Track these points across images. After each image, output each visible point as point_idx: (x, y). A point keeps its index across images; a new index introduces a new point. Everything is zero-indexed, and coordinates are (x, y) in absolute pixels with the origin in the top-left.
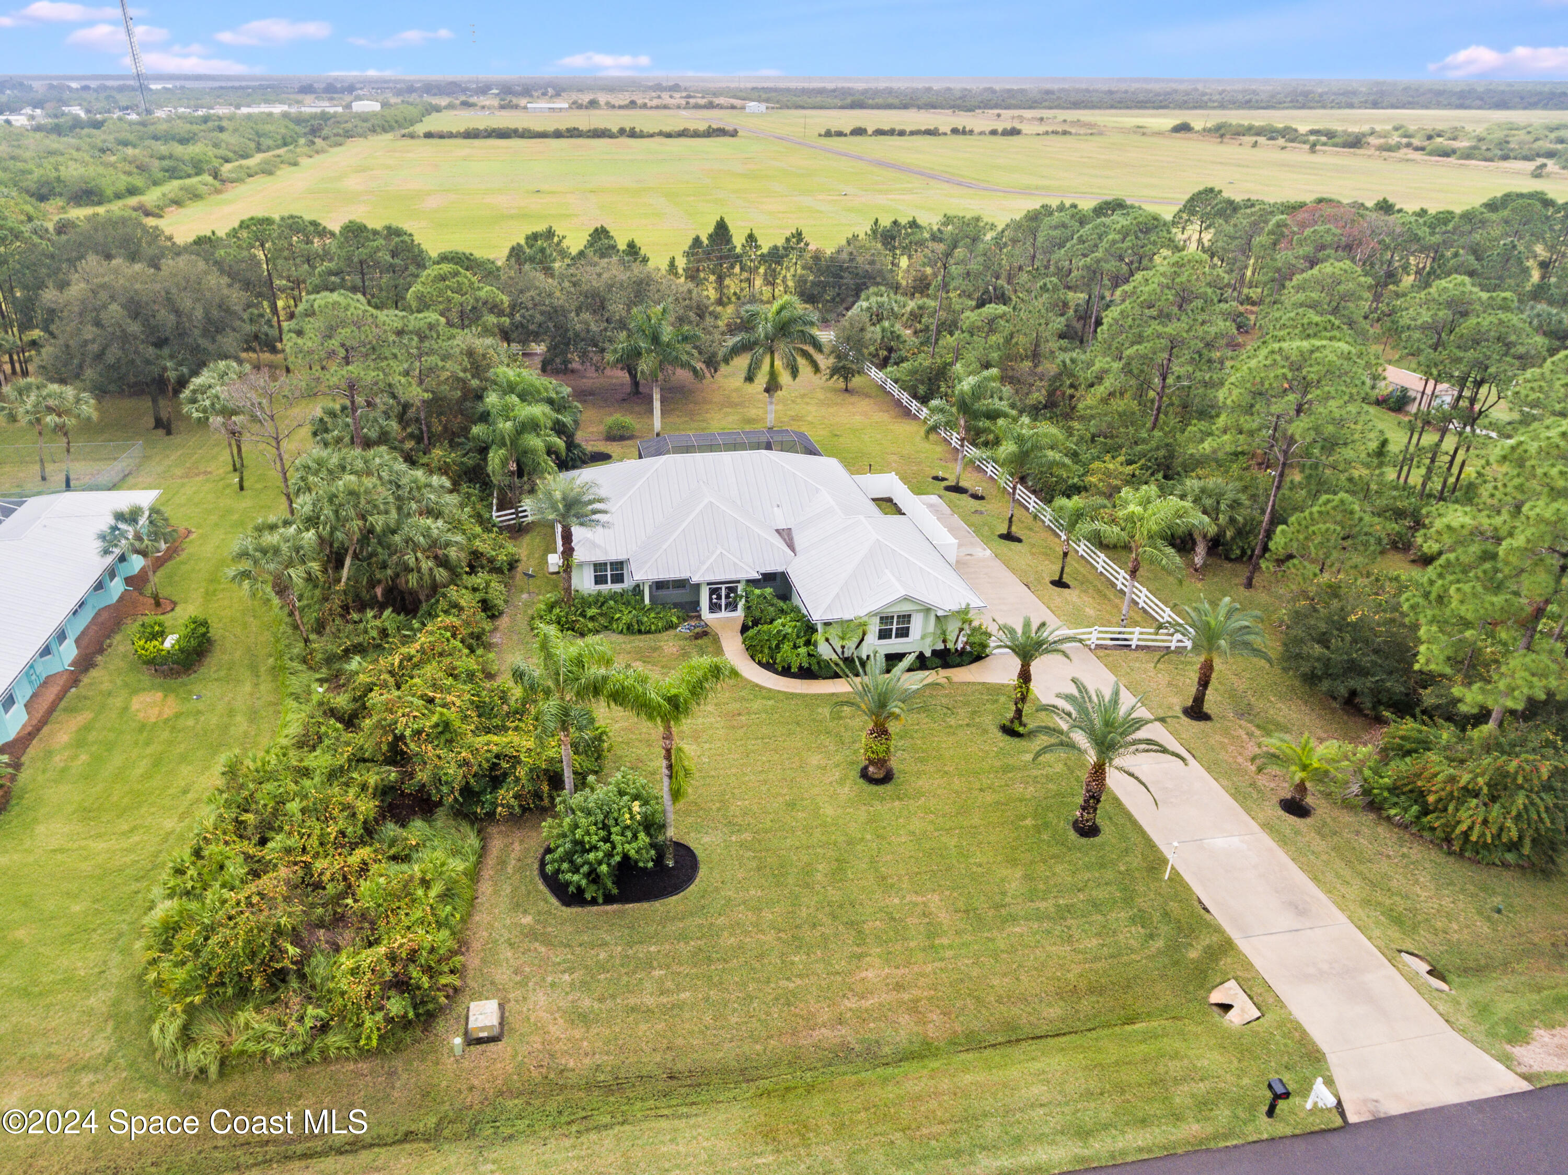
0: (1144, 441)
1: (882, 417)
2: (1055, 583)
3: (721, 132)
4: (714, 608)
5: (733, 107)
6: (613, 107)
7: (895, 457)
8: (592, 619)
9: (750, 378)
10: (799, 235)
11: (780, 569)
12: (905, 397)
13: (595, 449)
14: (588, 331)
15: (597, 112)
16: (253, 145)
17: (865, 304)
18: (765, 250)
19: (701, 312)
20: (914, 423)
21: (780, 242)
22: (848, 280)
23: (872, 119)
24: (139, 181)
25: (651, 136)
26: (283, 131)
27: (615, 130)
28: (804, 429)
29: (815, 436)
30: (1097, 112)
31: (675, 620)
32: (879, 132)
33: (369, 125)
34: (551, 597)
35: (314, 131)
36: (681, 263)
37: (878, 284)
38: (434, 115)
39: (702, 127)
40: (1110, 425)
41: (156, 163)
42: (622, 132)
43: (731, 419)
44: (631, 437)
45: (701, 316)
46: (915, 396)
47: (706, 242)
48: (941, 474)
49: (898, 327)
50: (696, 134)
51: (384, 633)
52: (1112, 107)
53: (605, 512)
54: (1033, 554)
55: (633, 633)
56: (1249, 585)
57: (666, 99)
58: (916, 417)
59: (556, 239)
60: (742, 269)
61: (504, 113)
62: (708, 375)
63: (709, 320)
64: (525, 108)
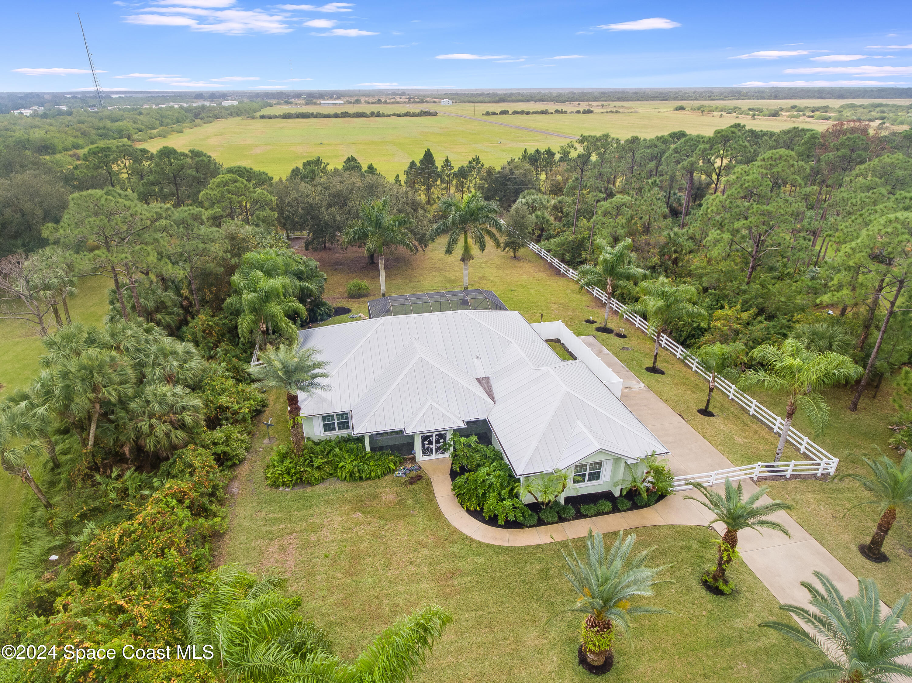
0: (745, 292)
1: (542, 276)
2: (701, 412)
3: (428, 114)
4: (426, 451)
5: (434, 102)
6: (369, 103)
7: (555, 306)
8: (319, 468)
9: (449, 252)
10: (477, 160)
11: (482, 418)
12: (556, 262)
13: (339, 305)
14: (334, 221)
15: (359, 105)
16: (157, 122)
17: (524, 201)
18: (456, 169)
19: (415, 206)
20: (564, 279)
21: (466, 164)
22: (510, 185)
23: (511, 107)
24: (81, 141)
25: (389, 116)
26: (177, 115)
27: (368, 113)
28: (489, 287)
29: (498, 290)
30: (630, 102)
31: (392, 466)
32: (516, 113)
33: (229, 112)
34: (283, 448)
35: (197, 116)
36: (403, 178)
37: (529, 189)
38: (269, 108)
39: (418, 111)
40: (718, 280)
41: (93, 131)
42: (372, 114)
43: (437, 279)
44: (366, 295)
45: (416, 210)
46: (563, 261)
47: (419, 165)
48: (591, 318)
49: (547, 215)
50: (414, 115)
51: (124, 493)
52: (638, 100)
53: (324, 376)
54: (676, 385)
55: (355, 480)
56: (854, 408)
57: (398, 99)
58: (564, 276)
59: (323, 165)
60: (442, 182)
61: (308, 106)
62: (420, 249)
63: (421, 212)
64: (320, 104)
